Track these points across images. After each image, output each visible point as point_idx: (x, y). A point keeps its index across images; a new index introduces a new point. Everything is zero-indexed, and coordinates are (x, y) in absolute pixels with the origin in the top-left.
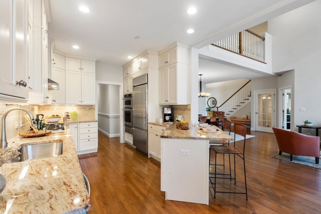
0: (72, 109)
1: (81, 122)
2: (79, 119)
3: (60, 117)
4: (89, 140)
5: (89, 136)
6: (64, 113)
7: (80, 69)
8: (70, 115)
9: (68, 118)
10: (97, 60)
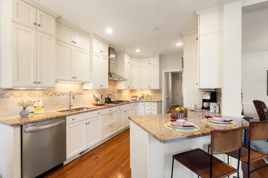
0: (147, 93)
1: (147, 102)
3: (138, 97)
5: (151, 112)
6: (141, 95)
7: (149, 64)
8: (145, 96)
9: (143, 98)
10: (160, 54)
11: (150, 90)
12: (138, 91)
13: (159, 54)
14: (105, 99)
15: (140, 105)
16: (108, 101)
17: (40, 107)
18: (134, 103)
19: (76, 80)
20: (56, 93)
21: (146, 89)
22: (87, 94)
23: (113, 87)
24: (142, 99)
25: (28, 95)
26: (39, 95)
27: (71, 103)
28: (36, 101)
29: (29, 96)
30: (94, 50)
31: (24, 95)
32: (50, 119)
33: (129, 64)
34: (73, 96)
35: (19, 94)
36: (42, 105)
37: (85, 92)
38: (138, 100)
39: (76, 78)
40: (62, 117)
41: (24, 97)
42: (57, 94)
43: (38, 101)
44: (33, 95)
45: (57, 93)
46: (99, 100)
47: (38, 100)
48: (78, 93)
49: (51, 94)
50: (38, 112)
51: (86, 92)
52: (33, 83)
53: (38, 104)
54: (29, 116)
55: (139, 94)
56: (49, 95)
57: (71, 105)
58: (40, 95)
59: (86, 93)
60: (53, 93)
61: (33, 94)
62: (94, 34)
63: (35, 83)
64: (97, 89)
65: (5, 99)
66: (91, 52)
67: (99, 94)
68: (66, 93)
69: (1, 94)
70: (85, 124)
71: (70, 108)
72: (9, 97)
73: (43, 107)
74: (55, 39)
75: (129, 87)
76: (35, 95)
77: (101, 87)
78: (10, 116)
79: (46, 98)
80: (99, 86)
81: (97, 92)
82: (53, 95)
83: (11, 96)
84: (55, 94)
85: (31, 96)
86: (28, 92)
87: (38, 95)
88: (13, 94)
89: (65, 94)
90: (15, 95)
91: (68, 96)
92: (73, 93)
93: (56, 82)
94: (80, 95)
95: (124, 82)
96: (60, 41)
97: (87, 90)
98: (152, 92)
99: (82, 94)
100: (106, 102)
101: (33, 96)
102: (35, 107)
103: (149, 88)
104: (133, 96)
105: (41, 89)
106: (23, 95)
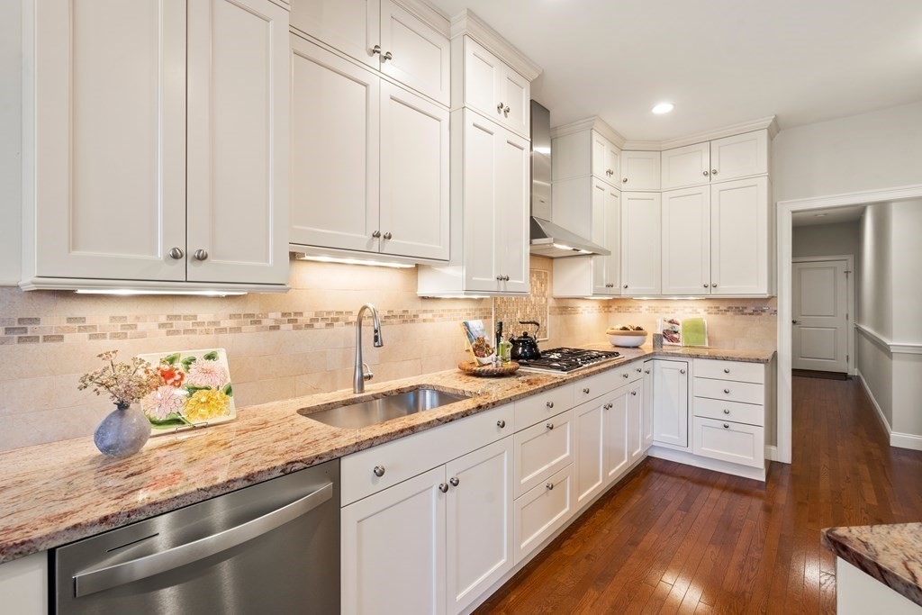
0: (689, 313)
1: (698, 357)
2: (707, 345)
3: (645, 334)
4: (726, 427)
5: (726, 413)
6: (659, 321)
7: (705, 174)
8: (679, 328)
9: (672, 339)
10: (776, 120)
11: (707, 299)
12: (641, 304)
13: (769, 121)
14: (512, 341)
15: (666, 372)
16: (527, 352)
17: (214, 388)
18: (639, 364)
19: (389, 247)
20: (296, 314)
21: (683, 297)
22: (432, 321)
23: (538, 285)
24: (665, 341)
25: (162, 326)
26: (214, 323)
27: (364, 363)
28: (199, 354)
29: (169, 333)
30: (469, 101)
31: (141, 327)
32: (246, 483)
33: (607, 177)
34: (376, 331)
35: (113, 318)
36: (229, 380)
37: (425, 311)
38: (648, 346)
39: (390, 238)
40: (317, 462)
41: (143, 335)
42: (299, 318)
43: (210, 357)
44: (189, 324)
45: (301, 314)
46: (488, 346)
47: (209, 351)
48: (395, 316)
49: (276, 320)
50: (202, 416)
51: (432, 311)
52: (166, 259)
53: (207, 372)
54: (150, 443)
55: (651, 319)
56: (267, 322)
57: (365, 375)
58: (222, 326)
59: (429, 316)
60: (284, 315)
61: (186, 318)
62: (471, 14)
63: (175, 257)
64: (476, 297)
65: (42, 346)
66: (458, 108)
67: (485, 318)
68: (342, 313)
69: (20, 320)
70: (435, 490)
71: (361, 389)
72: (61, 338)
73: (229, 392)
74: (289, 28)
75: (608, 286)
76: (199, 324)
77: (499, 286)
78: (65, 438)
79: (250, 338)
80: (494, 279)
81: (476, 310)
82: (282, 327)
83: (72, 330)
84: (292, 318)
85: (178, 332)
86: (163, 311)
87: (210, 323)
88: (83, 319)
89: (337, 320)
90: (94, 327)
91: (353, 330)
92: (374, 316)
93: (293, 256)
94: (406, 325)
95: (592, 261)
96: (314, 41)
97: (434, 298)
98: (719, 311)
99: (413, 321)
100: (515, 357)
101: (186, 331)
102: (193, 390)
103: (704, 291)
104: (625, 329)
105: (224, 294)
106: (133, 327)
